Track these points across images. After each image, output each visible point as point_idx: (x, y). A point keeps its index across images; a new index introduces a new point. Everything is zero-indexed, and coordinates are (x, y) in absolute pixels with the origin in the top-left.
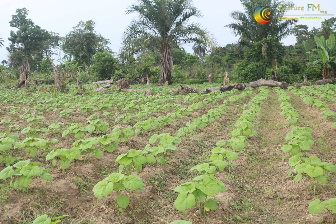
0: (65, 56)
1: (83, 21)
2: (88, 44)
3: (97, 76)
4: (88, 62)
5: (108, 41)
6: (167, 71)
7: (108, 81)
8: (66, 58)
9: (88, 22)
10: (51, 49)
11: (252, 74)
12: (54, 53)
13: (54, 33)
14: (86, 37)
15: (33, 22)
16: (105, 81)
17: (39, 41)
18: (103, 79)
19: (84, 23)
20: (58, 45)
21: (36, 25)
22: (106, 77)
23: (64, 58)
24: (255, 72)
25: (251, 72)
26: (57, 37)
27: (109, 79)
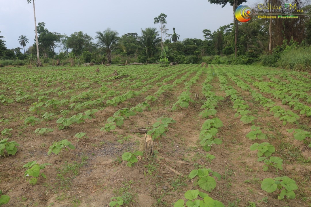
0: (64, 48)
1: (77, 32)
2: (79, 44)
3: (84, 61)
4: (80, 54)
5: (92, 38)
6: (109, 60)
7: (89, 63)
8: (65, 49)
9: (79, 32)
10: (56, 43)
11: (142, 61)
12: (58, 45)
13: (57, 33)
14: (78, 41)
15: (48, 30)
16: (88, 64)
17: (52, 41)
18: (87, 63)
19: (77, 33)
20: (60, 41)
21: (50, 31)
22: (88, 62)
23: (63, 49)
24: (143, 60)
25: (142, 60)
26: (59, 35)
27: (89, 62)
